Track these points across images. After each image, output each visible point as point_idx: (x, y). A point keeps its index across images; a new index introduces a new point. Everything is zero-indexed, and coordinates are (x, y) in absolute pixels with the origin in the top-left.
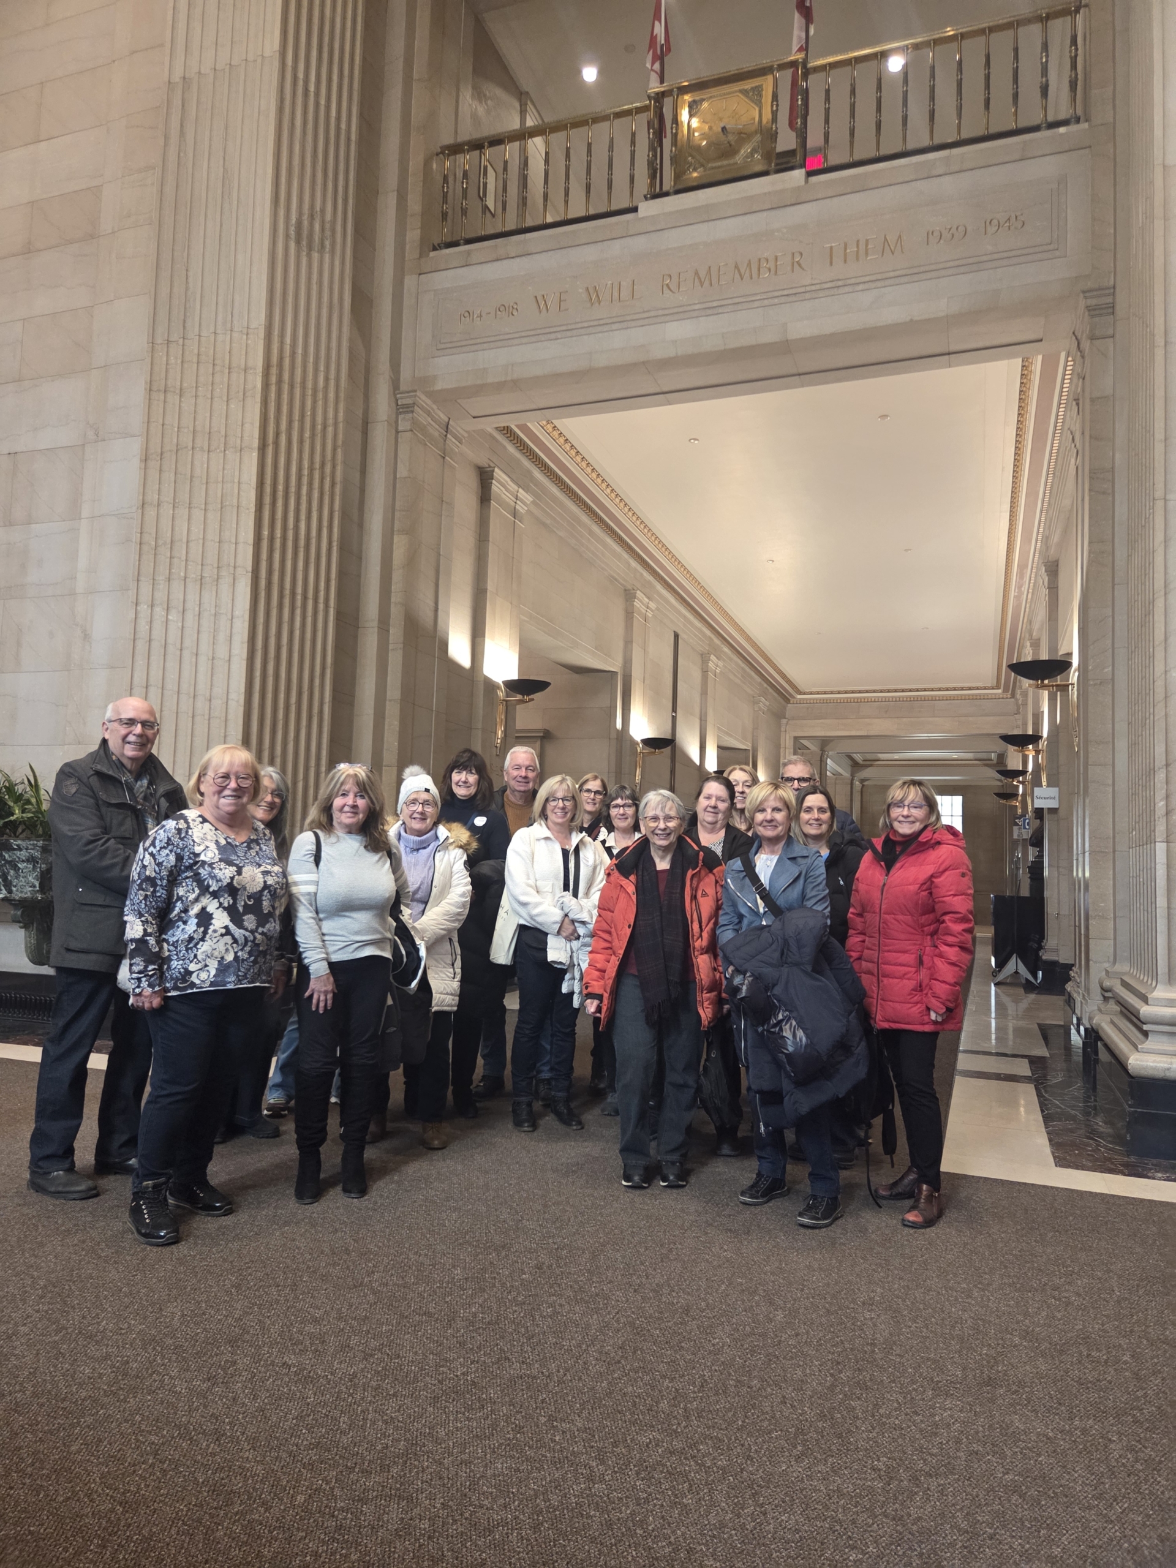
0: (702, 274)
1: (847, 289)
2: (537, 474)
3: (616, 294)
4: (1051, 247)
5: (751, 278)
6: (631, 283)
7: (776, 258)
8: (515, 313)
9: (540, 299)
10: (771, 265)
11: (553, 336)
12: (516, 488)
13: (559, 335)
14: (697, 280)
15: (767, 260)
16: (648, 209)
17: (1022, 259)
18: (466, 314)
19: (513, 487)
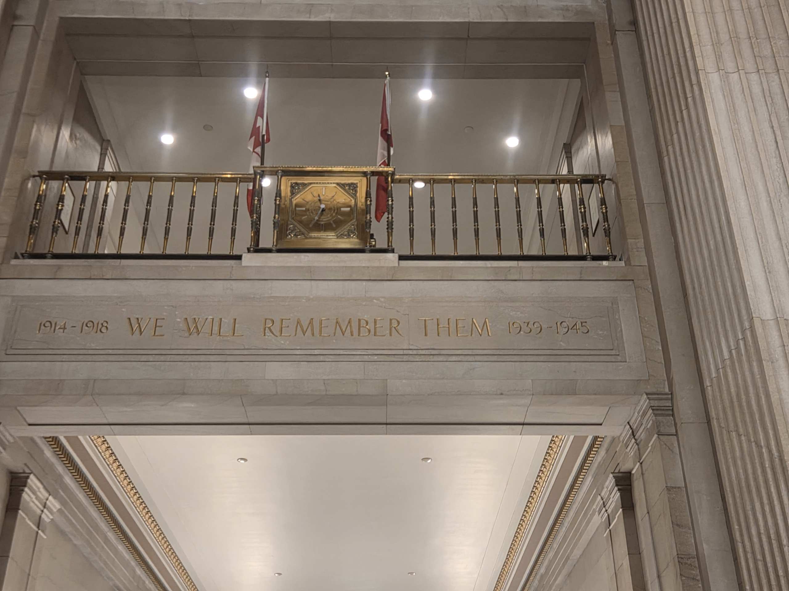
0: (305, 324)
1: (441, 358)
2: (68, 480)
3: (216, 328)
4: (613, 352)
5: (352, 335)
6: (232, 321)
7: (375, 321)
8: (104, 330)
9: (134, 322)
10: (371, 326)
11: (144, 358)
12: (47, 495)
13: (151, 358)
14: (299, 328)
15: (367, 323)
16: (249, 259)
17: (591, 358)
18: (48, 324)
19: (43, 494)
